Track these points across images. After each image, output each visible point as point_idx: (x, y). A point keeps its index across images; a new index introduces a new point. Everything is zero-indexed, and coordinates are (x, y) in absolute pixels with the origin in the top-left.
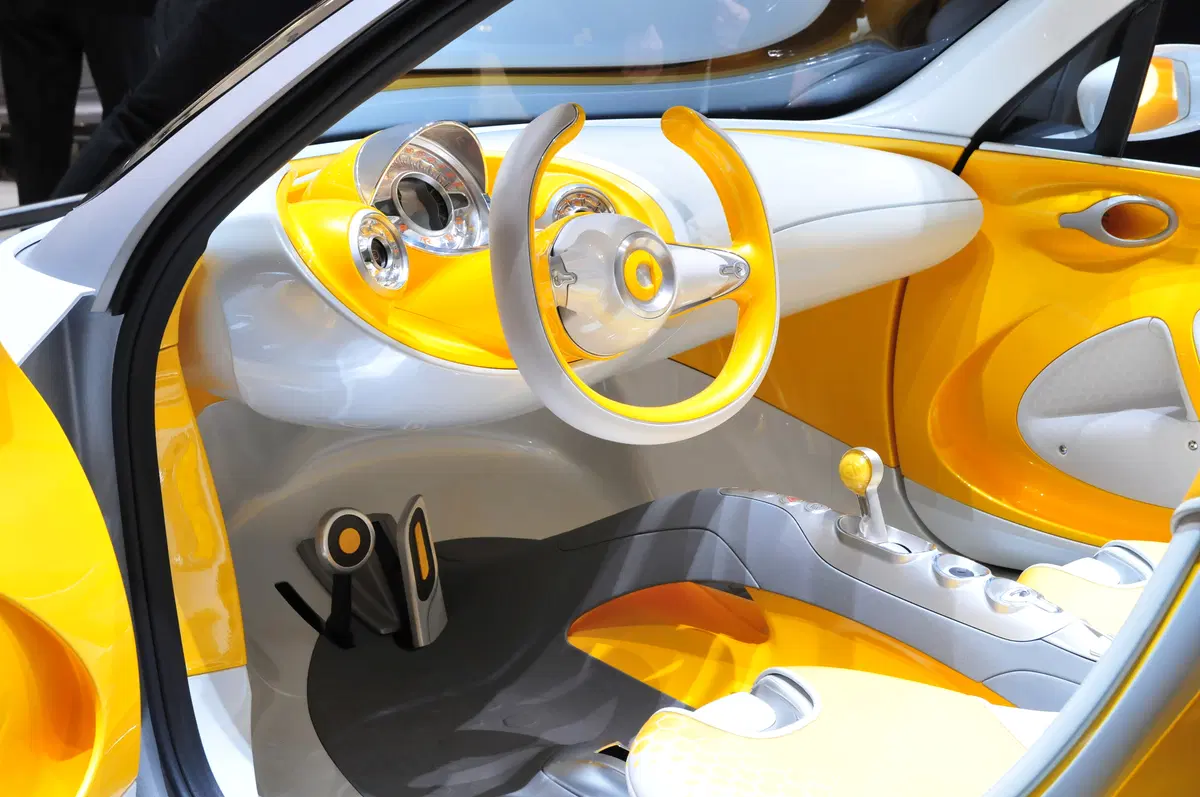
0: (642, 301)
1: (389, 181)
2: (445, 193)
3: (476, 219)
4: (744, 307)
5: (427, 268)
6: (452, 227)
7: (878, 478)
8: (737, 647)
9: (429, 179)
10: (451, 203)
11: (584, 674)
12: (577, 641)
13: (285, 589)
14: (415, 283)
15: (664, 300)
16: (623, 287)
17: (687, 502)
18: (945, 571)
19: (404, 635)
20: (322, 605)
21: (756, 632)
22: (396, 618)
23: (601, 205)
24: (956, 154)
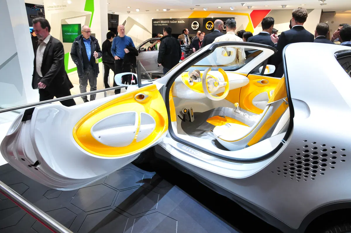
0: (216, 87)
1: (191, 75)
2: (196, 76)
3: (199, 79)
4: (226, 88)
5: (195, 83)
6: (197, 80)
7: (238, 106)
8: (224, 122)
9: (195, 75)
10: (197, 77)
11: (208, 125)
12: (207, 121)
13: (178, 116)
14: (194, 85)
15: (218, 87)
16: (214, 85)
17: (219, 108)
18: (244, 115)
19: (190, 121)
20: (182, 118)
21: (226, 121)
22: (189, 119)
23: (212, 78)
24: (247, 75)
